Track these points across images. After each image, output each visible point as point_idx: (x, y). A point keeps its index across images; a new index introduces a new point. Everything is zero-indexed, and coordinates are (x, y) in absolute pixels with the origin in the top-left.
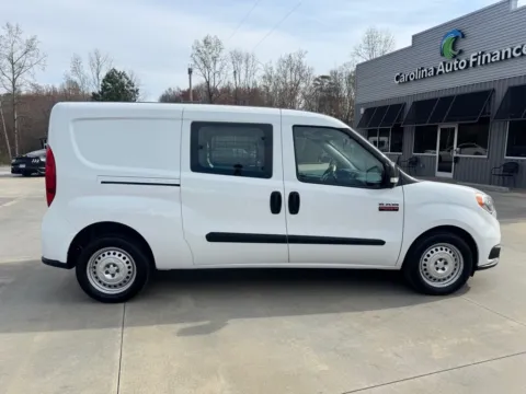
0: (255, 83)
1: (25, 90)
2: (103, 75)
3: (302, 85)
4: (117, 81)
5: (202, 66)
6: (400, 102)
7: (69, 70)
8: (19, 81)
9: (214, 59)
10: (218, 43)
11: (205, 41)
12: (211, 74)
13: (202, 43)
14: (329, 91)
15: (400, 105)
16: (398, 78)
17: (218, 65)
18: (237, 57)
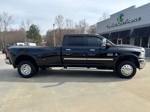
0: (73, 28)
1: (9, 30)
2: (30, 26)
3: (86, 28)
4: (34, 28)
5: (58, 23)
6: (108, 33)
7: (21, 25)
8: (7, 28)
9: (61, 21)
10: (62, 17)
11: (58, 16)
12: (60, 25)
13: (58, 17)
14: (93, 30)
15: (108, 34)
16: (107, 27)
17: (62, 23)
18: (67, 21)
